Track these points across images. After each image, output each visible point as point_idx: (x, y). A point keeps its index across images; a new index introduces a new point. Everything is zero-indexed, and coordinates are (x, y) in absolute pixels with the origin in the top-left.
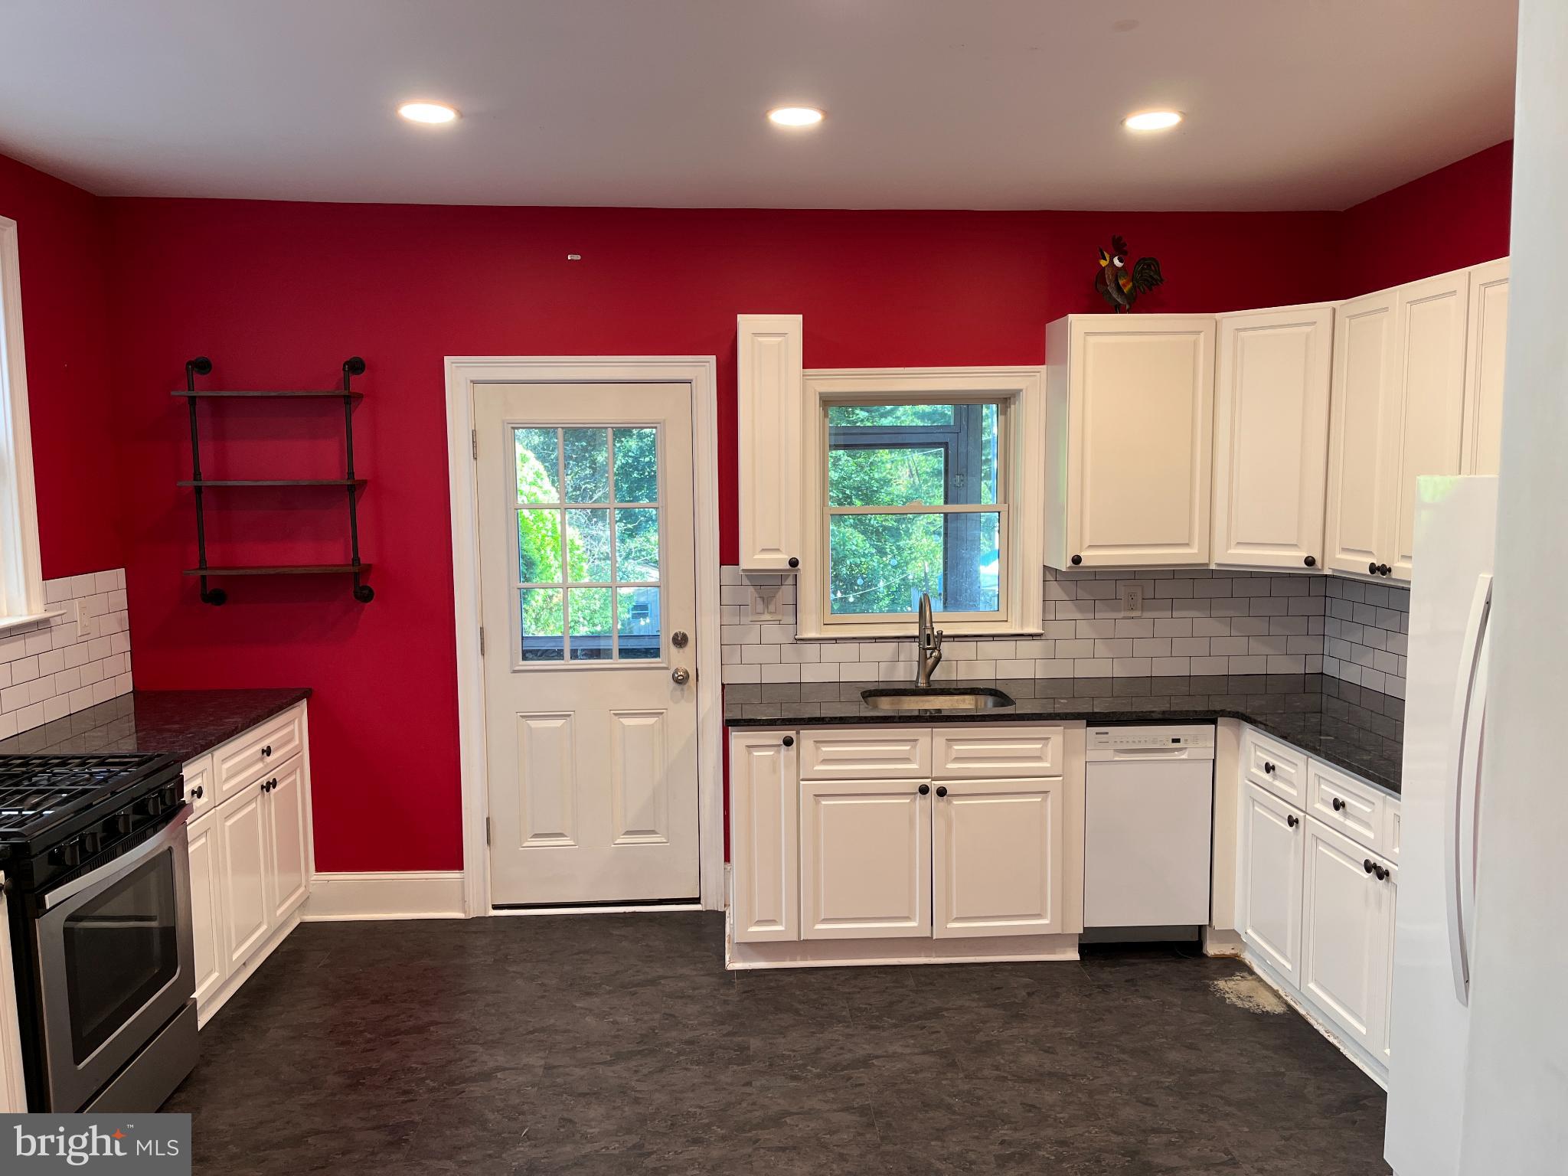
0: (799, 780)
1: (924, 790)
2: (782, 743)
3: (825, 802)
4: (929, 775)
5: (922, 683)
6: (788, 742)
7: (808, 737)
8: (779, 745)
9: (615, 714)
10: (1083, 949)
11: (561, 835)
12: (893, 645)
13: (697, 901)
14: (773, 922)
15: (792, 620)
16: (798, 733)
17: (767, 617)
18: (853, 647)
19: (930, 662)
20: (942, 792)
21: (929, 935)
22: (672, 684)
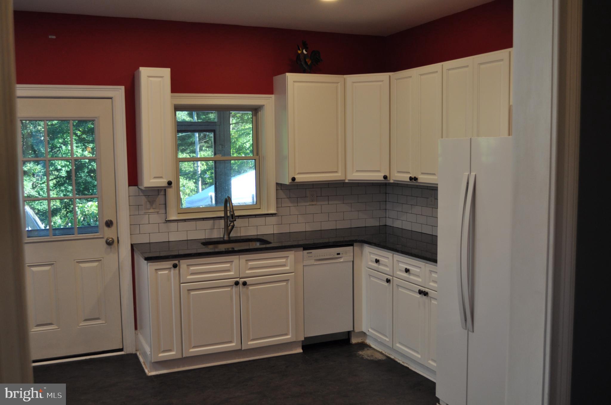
0: (180, 283)
1: (237, 283)
2: (172, 267)
3: (192, 293)
4: (238, 276)
5: (226, 238)
6: (175, 266)
7: (184, 263)
8: (170, 268)
9: (77, 262)
10: (303, 348)
11: (51, 324)
12: (211, 222)
13: (121, 350)
14: (170, 350)
15: (164, 211)
16: (179, 262)
17: (152, 210)
18: (193, 223)
19: (230, 228)
20: (245, 284)
21: (240, 348)
22: (105, 245)
